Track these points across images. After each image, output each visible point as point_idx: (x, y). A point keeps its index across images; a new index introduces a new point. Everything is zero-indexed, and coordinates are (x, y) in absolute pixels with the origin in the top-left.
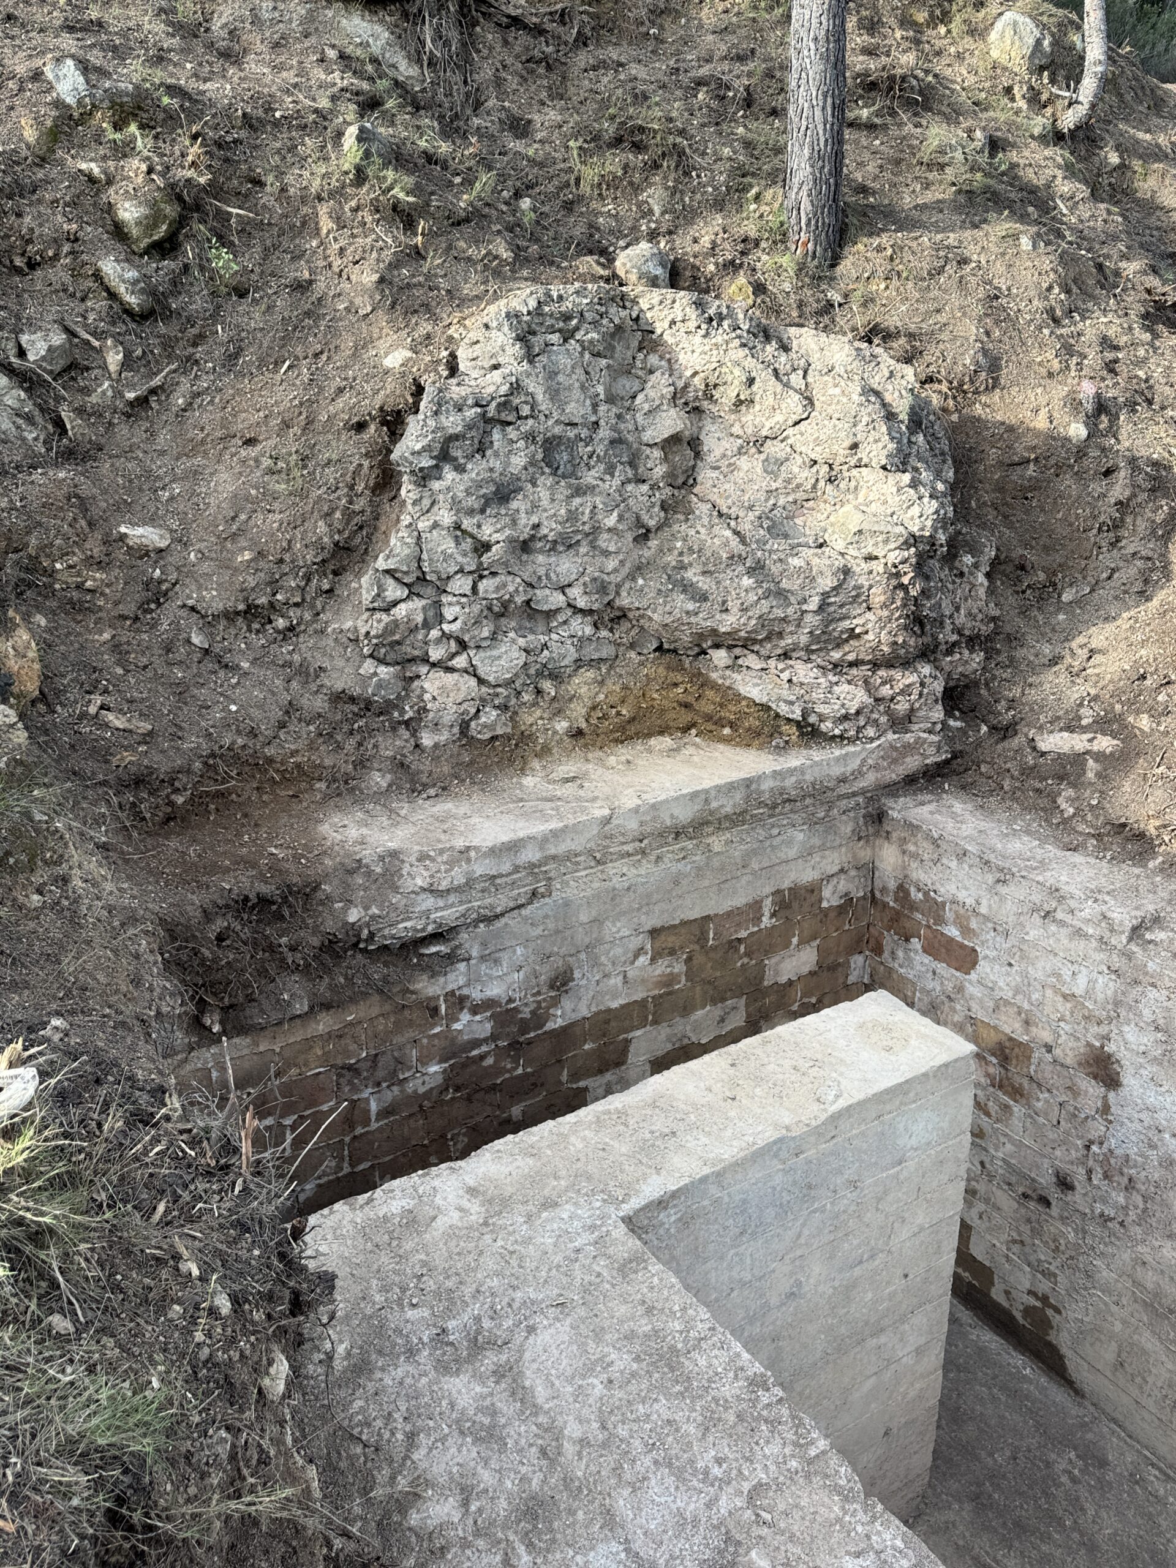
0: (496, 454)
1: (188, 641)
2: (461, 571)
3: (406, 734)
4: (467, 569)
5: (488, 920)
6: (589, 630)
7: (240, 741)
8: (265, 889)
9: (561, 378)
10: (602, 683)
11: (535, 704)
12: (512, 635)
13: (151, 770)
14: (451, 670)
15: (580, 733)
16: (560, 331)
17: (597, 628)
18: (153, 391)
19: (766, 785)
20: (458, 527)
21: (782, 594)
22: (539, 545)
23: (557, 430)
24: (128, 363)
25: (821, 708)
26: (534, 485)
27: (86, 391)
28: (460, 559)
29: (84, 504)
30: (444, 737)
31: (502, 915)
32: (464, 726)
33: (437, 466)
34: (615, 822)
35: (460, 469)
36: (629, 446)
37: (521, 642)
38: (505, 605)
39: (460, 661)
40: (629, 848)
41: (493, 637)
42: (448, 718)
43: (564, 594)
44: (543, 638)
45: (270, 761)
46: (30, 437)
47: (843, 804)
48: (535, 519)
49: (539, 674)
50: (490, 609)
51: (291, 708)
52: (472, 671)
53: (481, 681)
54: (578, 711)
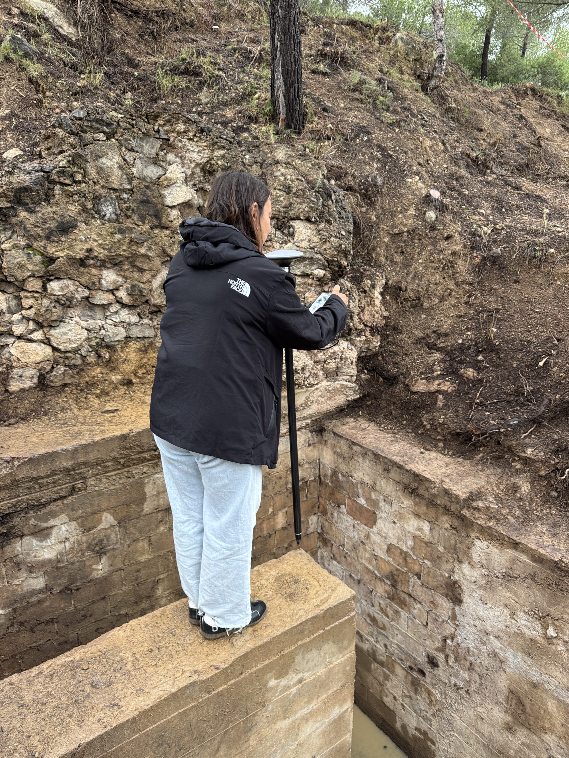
0: (57, 203)
2: (33, 276)
4: (37, 274)
5: (36, 508)
6: (134, 319)
10: (145, 351)
11: (96, 364)
12: (77, 319)
14: (31, 341)
15: (129, 383)
16: (104, 132)
17: (141, 318)
20: (30, 247)
22: (92, 262)
23: (103, 192)
26: (87, 224)
28: (30, 267)
30: (27, 385)
31: (48, 503)
32: (42, 377)
33: (13, 207)
34: (132, 438)
35: (30, 210)
36: (155, 205)
37: (84, 324)
38: (70, 299)
39: (38, 335)
41: (62, 320)
42: (29, 372)
43: (113, 294)
44: (100, 323)
48: (87, 246)
49: (100, 345)
50: (57, 301)
52: (47, 342)
53: (55, 349)
54: (128, 368)
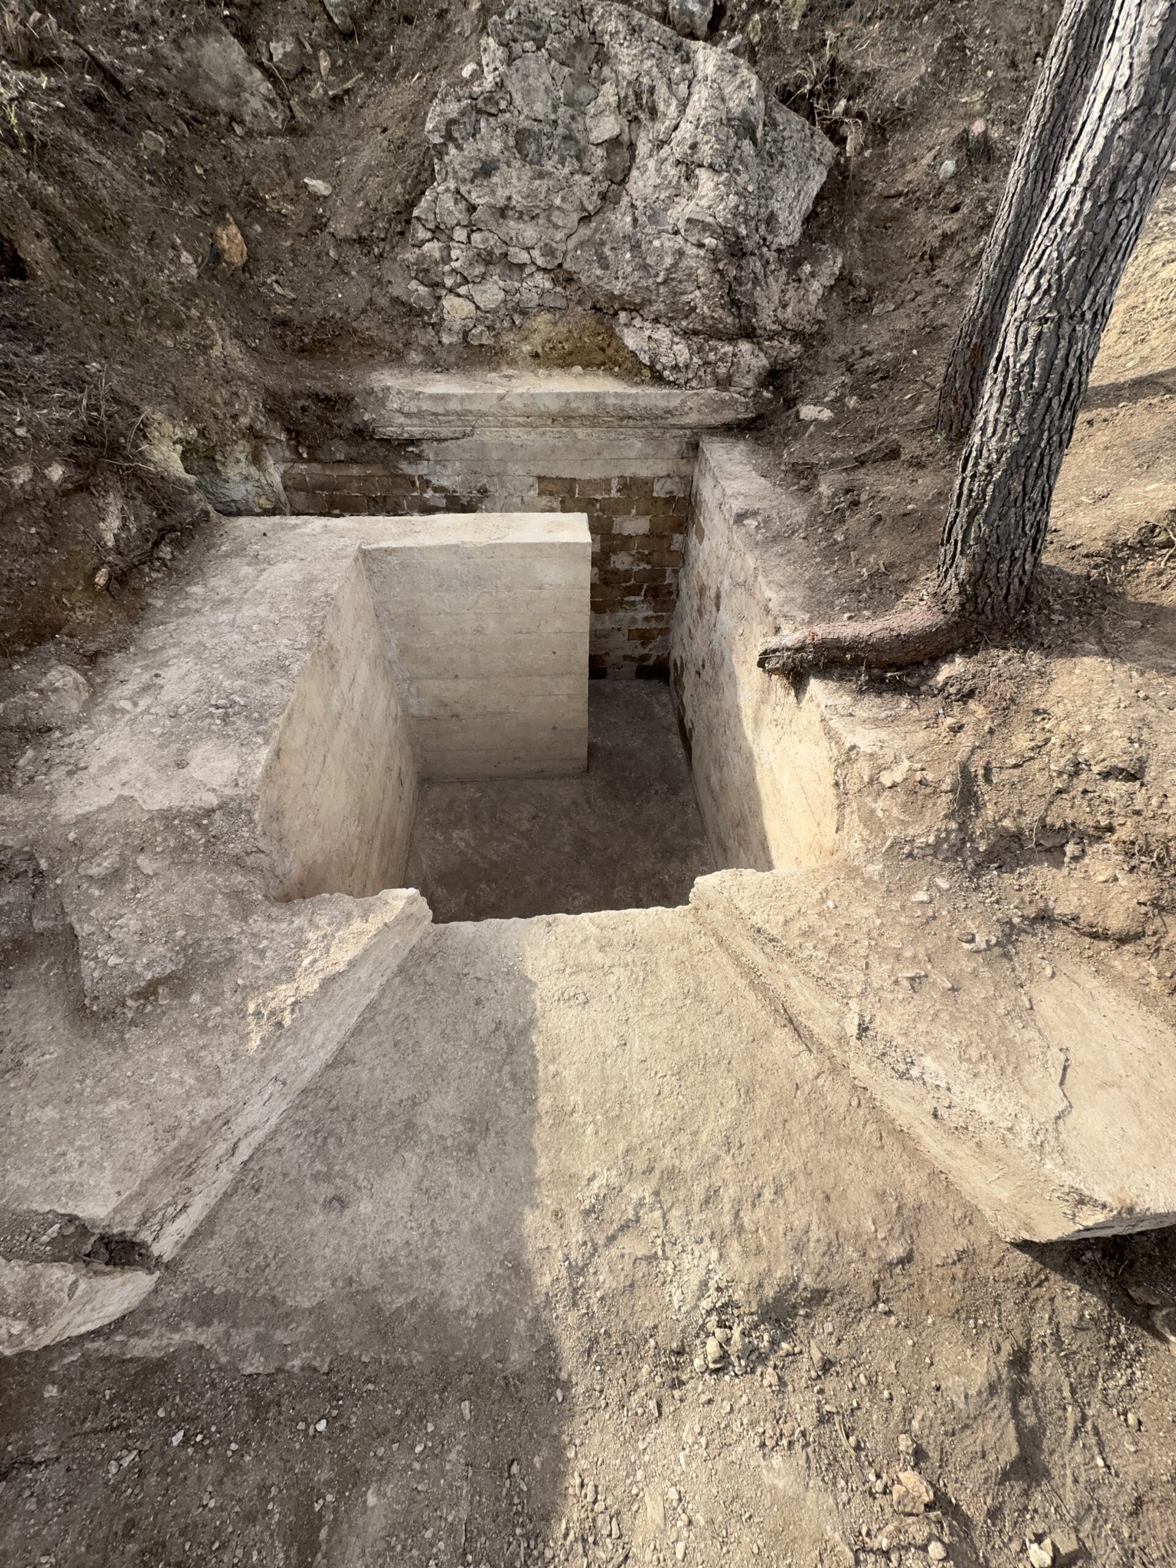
0: (482, 139)
1: (328, 254)
2: (458, 224)
3: (433, 333)
4: (462, 223)
5: (440, 440)
6: (548, 285)
7: (338, 315)
8: (328, 392)
9: (531, 80)
10: (555, 324)
11: (511, 330)
12: (496, 277)
13: (291, 320)
14: (459, 295)
15: (536, 355)
16: (534, 39)
17: (554, 284)
18: (347, 92)
19: (611, 401)
20: (458, 192)
21: (645, 267)
22: (511, 213)
23: (527, 124)
24: (334, 69)
25: (664, 360)
26: (509, 166)
27: (309, 89)
28: (457, 214)
29: (286, 161)
30: (454, 339)
31: (446, 440)
32: (466, 334)
33: (445, 144)
34: (507, 399)
35: (459, 148)
36: (577, 142)
37: (501, 283)
38: (490, 253)
39: (463, 290)
40: (521, 420)
41: (483, 276)
42: (456, 327)
43: (529, 253)
44: (517, 285)
45: (355, 331)
46: (273, 116)
47: (675, 432)
48: (507, 193)
49: (515, 310)
50: (479, 255)
51: (371, 302)
52: (469, 298)
53: (478, 308)
54: (537, 339)
